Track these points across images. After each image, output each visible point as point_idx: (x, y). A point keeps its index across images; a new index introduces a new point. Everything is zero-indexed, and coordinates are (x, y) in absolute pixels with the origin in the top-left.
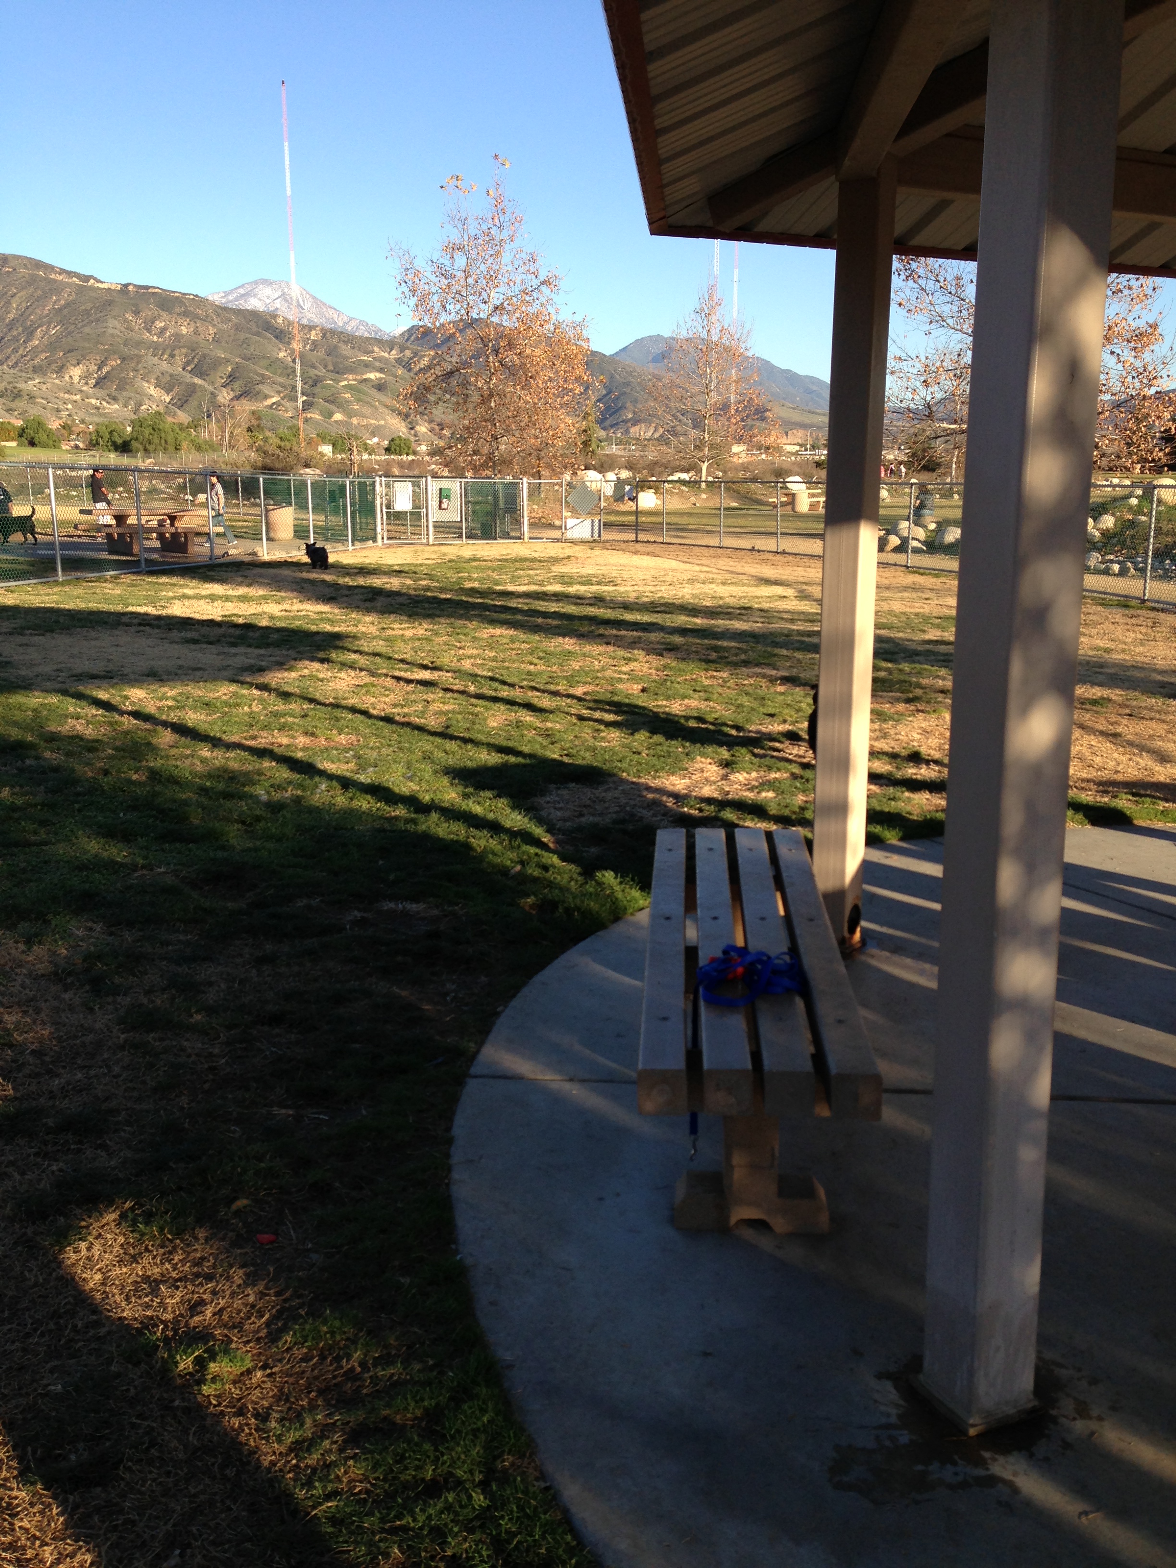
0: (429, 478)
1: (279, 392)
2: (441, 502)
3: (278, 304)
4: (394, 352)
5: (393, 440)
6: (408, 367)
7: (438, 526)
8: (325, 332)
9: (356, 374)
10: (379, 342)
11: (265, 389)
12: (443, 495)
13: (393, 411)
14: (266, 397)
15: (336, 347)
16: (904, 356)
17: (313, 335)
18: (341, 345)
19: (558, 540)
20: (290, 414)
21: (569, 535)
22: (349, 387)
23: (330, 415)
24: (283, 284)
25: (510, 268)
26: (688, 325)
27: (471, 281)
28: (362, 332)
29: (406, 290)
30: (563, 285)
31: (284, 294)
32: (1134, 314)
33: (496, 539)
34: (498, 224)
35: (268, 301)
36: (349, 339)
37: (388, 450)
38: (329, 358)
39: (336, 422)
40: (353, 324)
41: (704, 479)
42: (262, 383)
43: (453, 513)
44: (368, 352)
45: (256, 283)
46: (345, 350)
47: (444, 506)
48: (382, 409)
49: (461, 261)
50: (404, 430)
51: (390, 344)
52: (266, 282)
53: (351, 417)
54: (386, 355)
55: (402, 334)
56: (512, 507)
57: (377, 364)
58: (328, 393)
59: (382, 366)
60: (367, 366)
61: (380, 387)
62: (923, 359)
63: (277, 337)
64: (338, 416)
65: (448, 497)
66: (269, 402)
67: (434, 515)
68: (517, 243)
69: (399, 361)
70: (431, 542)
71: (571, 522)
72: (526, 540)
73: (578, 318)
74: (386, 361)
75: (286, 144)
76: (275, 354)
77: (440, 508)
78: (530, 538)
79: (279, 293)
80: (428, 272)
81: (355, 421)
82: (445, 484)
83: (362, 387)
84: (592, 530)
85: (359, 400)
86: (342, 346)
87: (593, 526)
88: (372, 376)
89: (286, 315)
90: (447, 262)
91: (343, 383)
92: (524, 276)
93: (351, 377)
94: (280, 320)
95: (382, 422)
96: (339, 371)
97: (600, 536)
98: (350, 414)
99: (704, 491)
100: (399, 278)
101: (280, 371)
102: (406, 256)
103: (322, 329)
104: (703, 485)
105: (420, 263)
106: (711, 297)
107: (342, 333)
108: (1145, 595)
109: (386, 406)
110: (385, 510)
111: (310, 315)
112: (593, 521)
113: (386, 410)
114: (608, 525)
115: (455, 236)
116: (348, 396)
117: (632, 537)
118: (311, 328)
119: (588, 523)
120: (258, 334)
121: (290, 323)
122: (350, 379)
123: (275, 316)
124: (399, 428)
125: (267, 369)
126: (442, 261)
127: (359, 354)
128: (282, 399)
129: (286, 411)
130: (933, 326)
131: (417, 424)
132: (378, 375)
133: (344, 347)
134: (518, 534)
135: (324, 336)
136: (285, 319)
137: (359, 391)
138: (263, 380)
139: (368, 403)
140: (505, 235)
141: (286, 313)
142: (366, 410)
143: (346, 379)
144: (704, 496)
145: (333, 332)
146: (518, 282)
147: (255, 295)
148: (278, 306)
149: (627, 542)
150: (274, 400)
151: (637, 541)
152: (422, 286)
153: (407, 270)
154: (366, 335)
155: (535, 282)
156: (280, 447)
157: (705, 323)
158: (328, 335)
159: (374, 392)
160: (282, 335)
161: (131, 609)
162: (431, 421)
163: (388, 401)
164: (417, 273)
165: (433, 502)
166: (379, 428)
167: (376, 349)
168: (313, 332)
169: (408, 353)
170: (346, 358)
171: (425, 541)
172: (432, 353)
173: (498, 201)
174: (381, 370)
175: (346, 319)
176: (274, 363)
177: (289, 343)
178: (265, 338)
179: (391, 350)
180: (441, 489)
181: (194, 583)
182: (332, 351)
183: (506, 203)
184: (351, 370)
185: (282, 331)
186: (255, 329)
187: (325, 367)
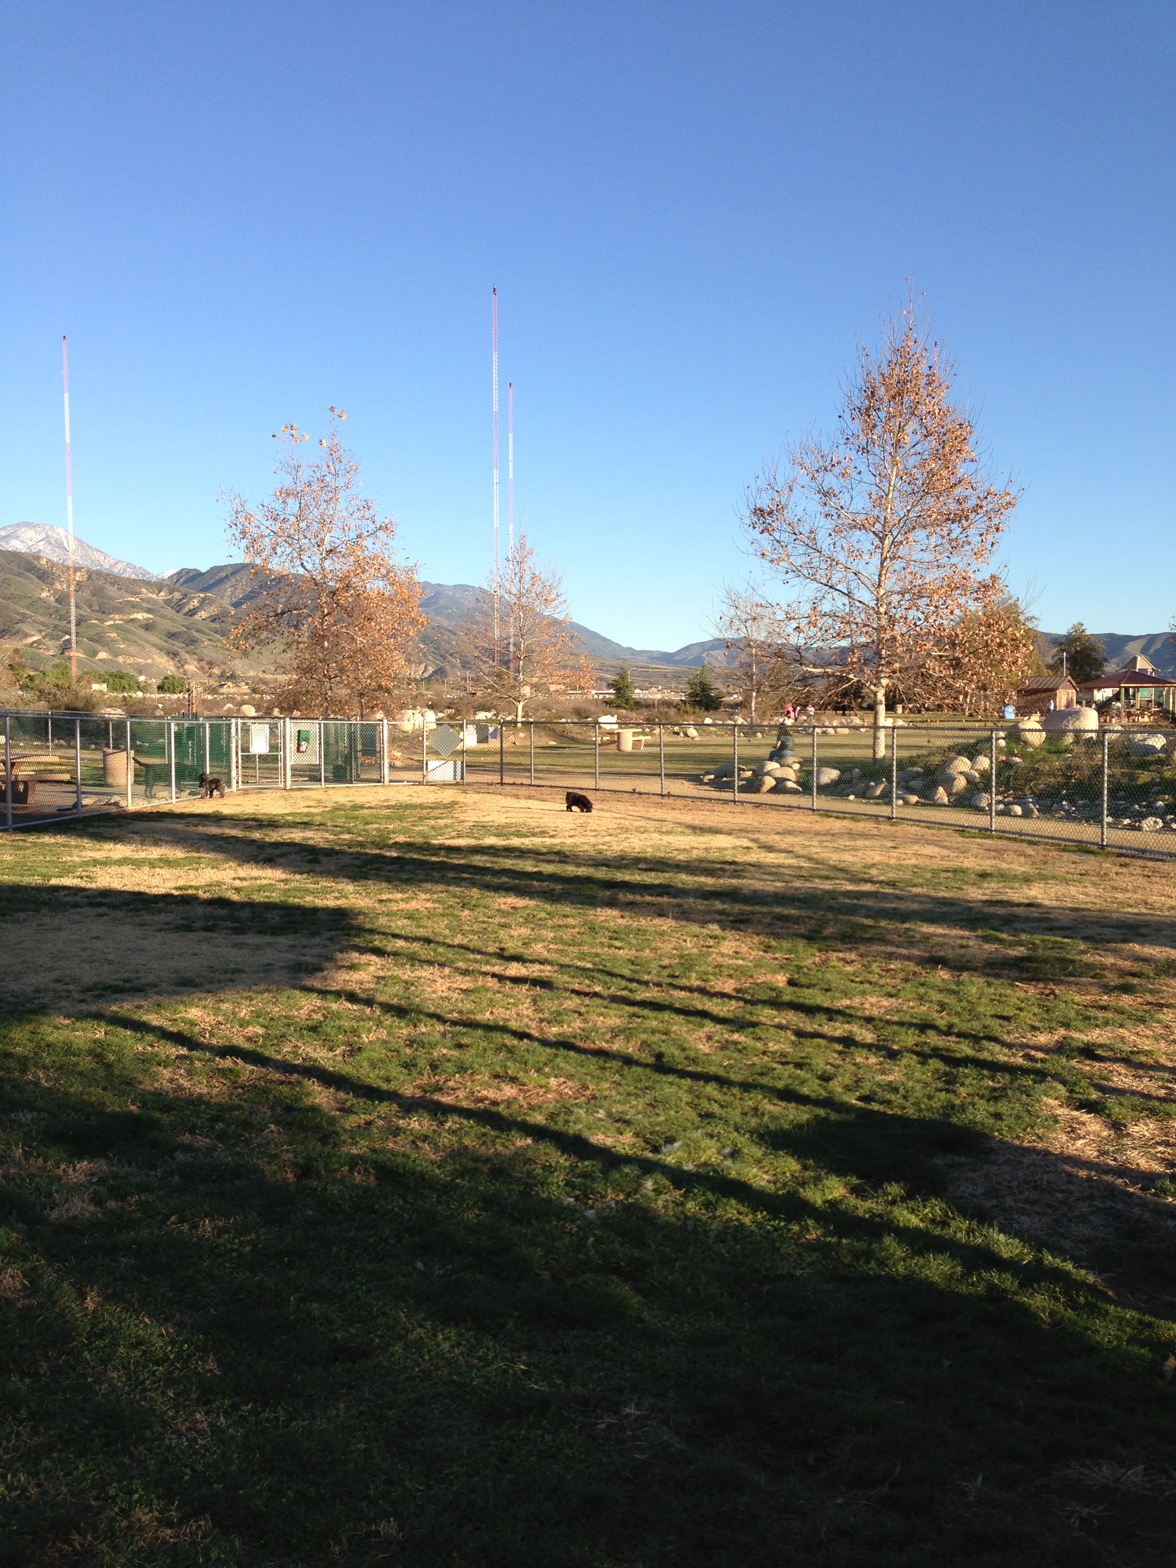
0: (288, 720)
1: (40, 631)
2: (299, 745)
3: (41, 546)
4: (162, 594)
5: (166, 678)
6: (178, 607)
7: (297, 771)
8: (90, 574)
9: (123, 613)
10: (148, 584)
11: (25, 628)
12: (301, 737)
13: (161, 650)
14: (26, 635)
15: (102, 588)
16: (764, 603)
17: (78, 576)
18: (108, 586)
19: (420, 783)
20: (51, 653)
21: (431, 777)
22: (115, 627)
23: (95, 653)
24: (47, 527)
25: (345, 514)
26: (501, 572)
27: (303, 525)
28: (129, 574)
29: (237, 533)
30: (398, 531)
31: (48, 536)
32: (974, 567)
33: (351, 783)
34: (333, 471)
35: (30, 544)
36: (116, 581)
37: (161, 688)
38: (95, 599)
39: (100, 660)
40: (119, 566)
41: (520, 719)
42: (22, 622)
43: (313, 756)
44: (135, 594)
45: (18, 525)
46: (112, 591)
47: (303, 748)
48: (149, 648)
49: (293, 505)
50: (173, 668)
51: (159, 586)
52: (29, 525)
53: (116, 656)
54: (154, 596)
55: (171, 577)
56: (371, 747)
57: (145, 605)
58: (91, 633)
59: (150, 606)
60: (134, 606)
61: (148, 627)
62: (784, 607)
63: (39, 578)
64: (103, 655)
65: (307, 740)
66: (30, 640)
67: (292, 758)
68: (353, 490)
69: (167, 602)
70: (288, 787)
71: (432, 764)
72: (387, 783)
73: (410, 563)
74: (155, 602)
75: (66, 395)
76: (37, 594)
77: (298, 750)
78: (391, 781)
79: (44, 536)
80: (259, 516)
81: (121, 659)
82: (304, 725)
83: (129, 626)
84: (455, 772)
85: (126, 639)
86: (109, 588)
87: (455, 768)
88: (139, 616)
89: (49, 557)
90: (278, 506)
91: (109, 623)
92: (359, 522)
93: (117, 617)
94: (43, 562)
95: (150, 661)
96: (104, 611)
97: (462, 778)
98: (116, 653)
99: (521, 730)
100: (228, 521)
101: (41, 611)
102: (238, 500)
103: (88, 571)
104: (519, 725)
105: (251, 508)
106: (523, 546)
107: (108, 575)
108: (1103, 840)
109: (154, 645)
110: (240, 754)
111: (74, 557)
112: (455, 764)
113: (154, 649)
114: (471, 767)
115: (288, 483)
116: (114, 635)
117: (496, 778)
118: (77, 569)
119: (451, 763)
120: (19, 575)
121: (54, 565)
122: (117, 619)
123: (38, 558)
124: (168, 666)
125: (28, 608)
126: (273, 505)
127: (126, 595)
128: (44, 637)
129: (48, 649)
130: (790, 575)
131: (186, 663)
132: (146, 615)
133: (111, 588)
134: (376, 776)
135: (89, 578)
136: (48, 561)
137: (126, 631)
138: (23, 619)
139: (134, 642)
140: (340, 482)
141: (49, 555)
142: (133, 649)
143: (112, 619)
144: (522, 735)
145: (99, 574)
146: (353, 527)
147: (17, 538)
148: (42, 548)
149: (491, 784)
150: (35, 638)
151: (502, 784)
152: (252, 530)
153: (237, 512)
154: (133, 577)
155: (372, 527)
156: (57, 686)
157: (517, 570)
158: (94, 576)
159: (142, 632)
160: (45, 576)
161: (54, 882)
162: (200, 660)
163: (156, 640)
164: (248, 517)
165: (291, 745)
166: (146, 666)
167: (144, 590)
168: (78, 574)
169: (177, 595)
170: (114, 599)
171: (282, 786)
172: (202, 595)
173: (332, 451)
174: (149, 611)
175: (112, 561)
176: (35, 603)
177: (52, 584)
178: (26, 578)
179: (160, 591)
180: (299, 732)
181: (86, 842)
182: (98, 592)
183: (341, 452)
184: (118, 610)
185: (45, 572)
186: (16, 569)
187: (90, 607)
